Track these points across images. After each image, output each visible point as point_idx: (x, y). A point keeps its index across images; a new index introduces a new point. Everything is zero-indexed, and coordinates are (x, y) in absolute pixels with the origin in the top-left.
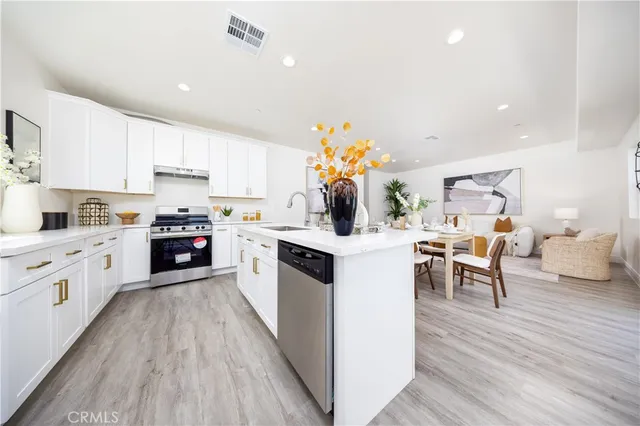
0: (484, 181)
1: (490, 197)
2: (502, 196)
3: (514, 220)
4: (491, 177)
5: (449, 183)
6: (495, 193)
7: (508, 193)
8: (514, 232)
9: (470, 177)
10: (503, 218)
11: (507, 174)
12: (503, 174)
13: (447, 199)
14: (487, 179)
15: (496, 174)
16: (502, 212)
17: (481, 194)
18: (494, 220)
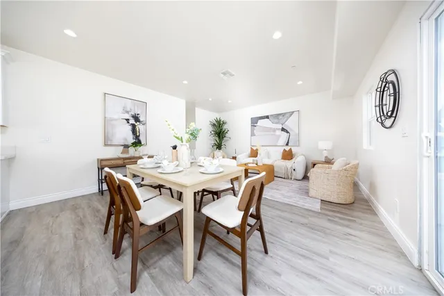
0: (276, 121)
1: (279, 133)
2: (288, 132)
3: (294, 150)
4: (280, 117)
5: (254, 121)
6: (283, 129)
7: (291, 130)
8: (293, 160)
9: (267, 117)
10: (287, 148)
11: (291, 115)
12: (288, 115)
13: (253, 134)
14: (278, 119)
15: (283, 115)
16: (287, 144)
17: (274, 130)
18: (281, 150)
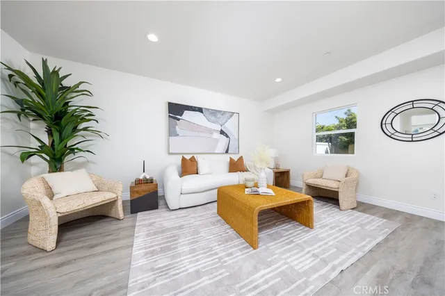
0: (213, 118)
1: (217, 135)
2: (227, 136)
4: (219, 115)
6: (222, 132)
7: (231, 134)
9: (200, 110)
11: (231, 116)
12: (227, 115)
13: (172, 132)
14: (215, 117)
15: (223, 113)
16: (227, 152)
17: (211, 131)
